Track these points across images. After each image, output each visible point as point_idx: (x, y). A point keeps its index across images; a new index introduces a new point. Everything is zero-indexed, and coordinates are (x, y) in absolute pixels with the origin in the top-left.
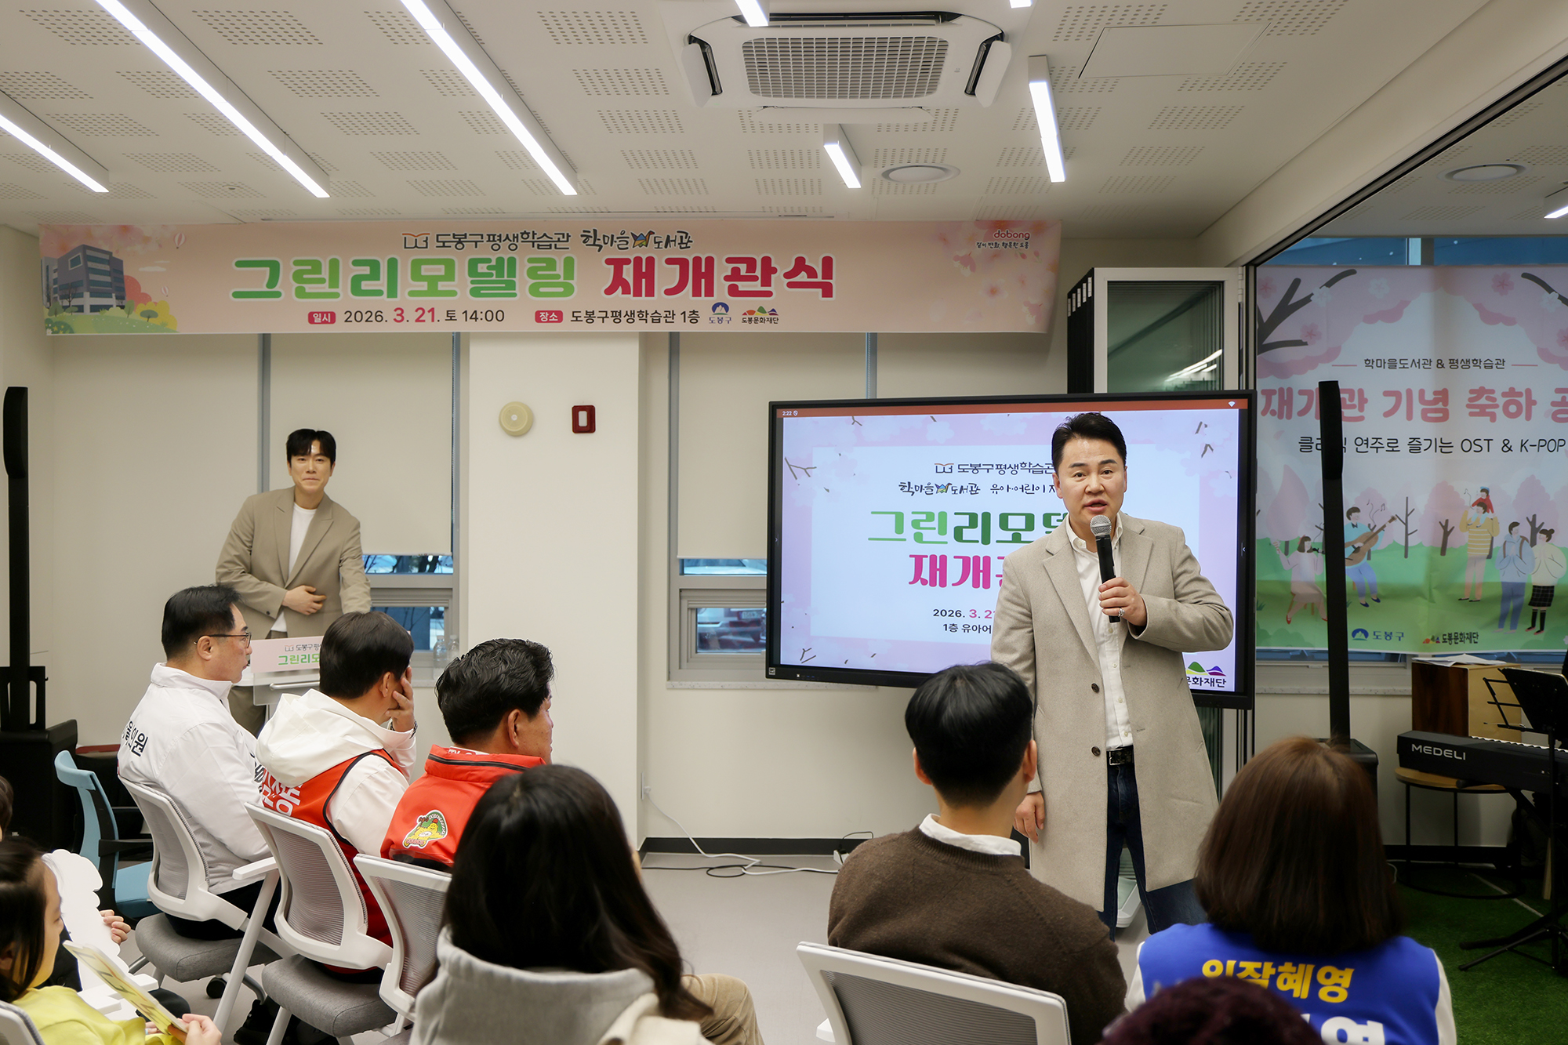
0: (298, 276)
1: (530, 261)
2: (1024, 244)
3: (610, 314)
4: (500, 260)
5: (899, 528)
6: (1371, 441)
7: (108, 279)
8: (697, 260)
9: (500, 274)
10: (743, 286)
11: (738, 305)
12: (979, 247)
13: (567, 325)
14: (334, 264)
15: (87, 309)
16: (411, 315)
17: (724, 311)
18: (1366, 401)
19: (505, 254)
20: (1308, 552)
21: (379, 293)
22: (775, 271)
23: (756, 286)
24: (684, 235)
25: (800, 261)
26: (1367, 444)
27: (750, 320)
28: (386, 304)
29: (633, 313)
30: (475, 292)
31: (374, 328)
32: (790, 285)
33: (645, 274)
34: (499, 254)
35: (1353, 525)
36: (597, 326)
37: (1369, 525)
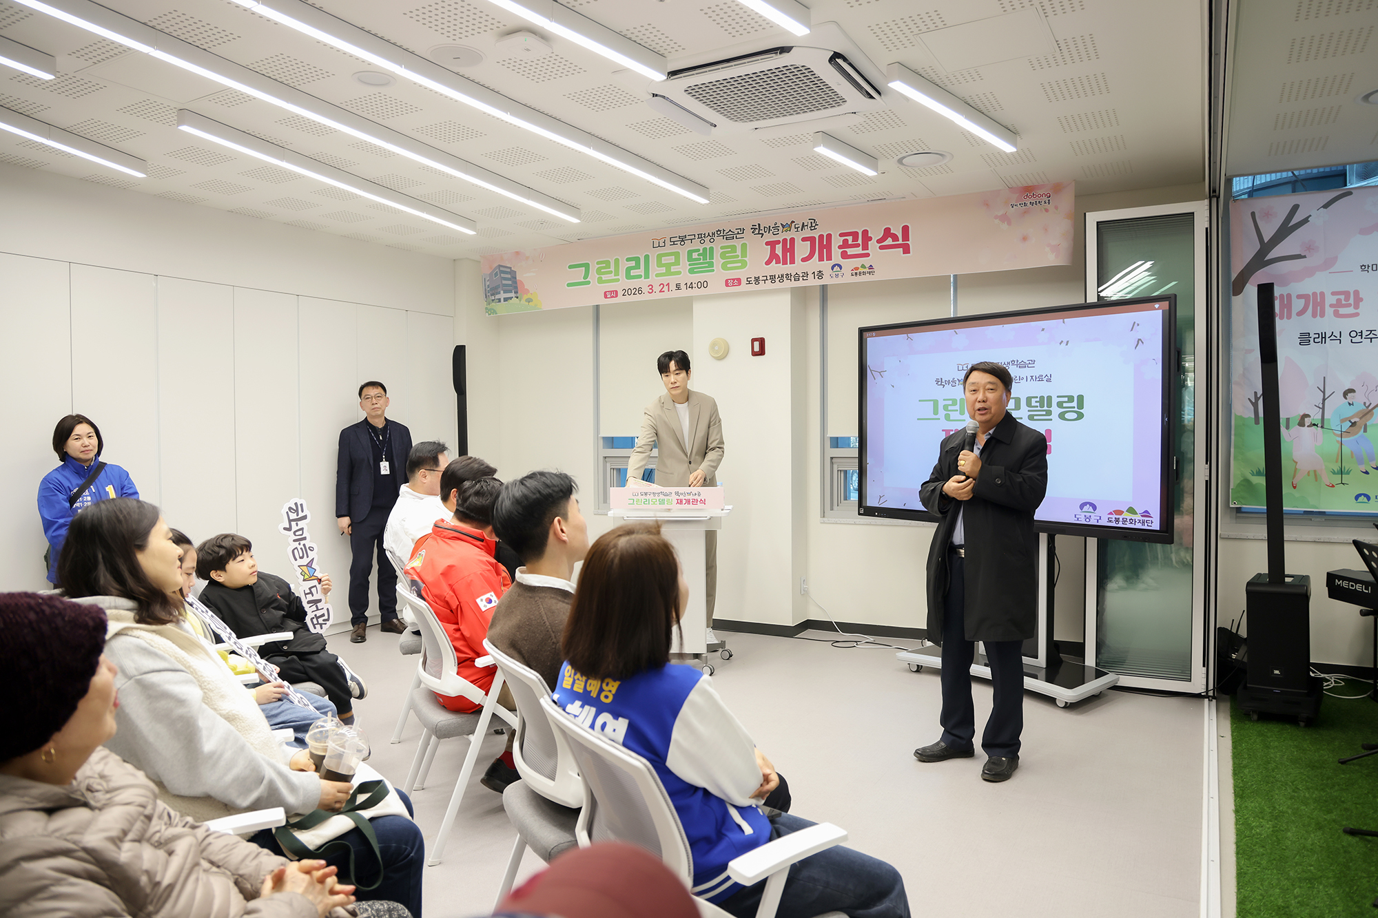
0: (599, 271)
1: (722, 248)
2: (1047, 202)
3: (769, 278)
4: (705, 249)
5: (936, 412)
6: (1365, 333)
7: (510, 282)
8: (821, 237)
9: (705, 258)
10: (850, 251)
11: (848, 264)
12: (1012, 207)
13: (744, 287)
14: (617, 261)
15: (502, 300)
16: (657, 288)
17: (839, 269)
18: (1362, 300)
19: (707, 245)
20: (1308, 426)
21: (640, 276)
22: (871, 239)
23: (859, 250)
24: (813, 221)
25: (887, 231)
26: (1361, 335)
27: (856, 274)
28: (643, 283)
29: (782, 276)
30: (691, 271)
31: (638, 298)
32: (881, 248)
33: (789, 248)
34: (704, 246)
35: (1349, 404)
36: (762, 286)
37: (1365, 403)
